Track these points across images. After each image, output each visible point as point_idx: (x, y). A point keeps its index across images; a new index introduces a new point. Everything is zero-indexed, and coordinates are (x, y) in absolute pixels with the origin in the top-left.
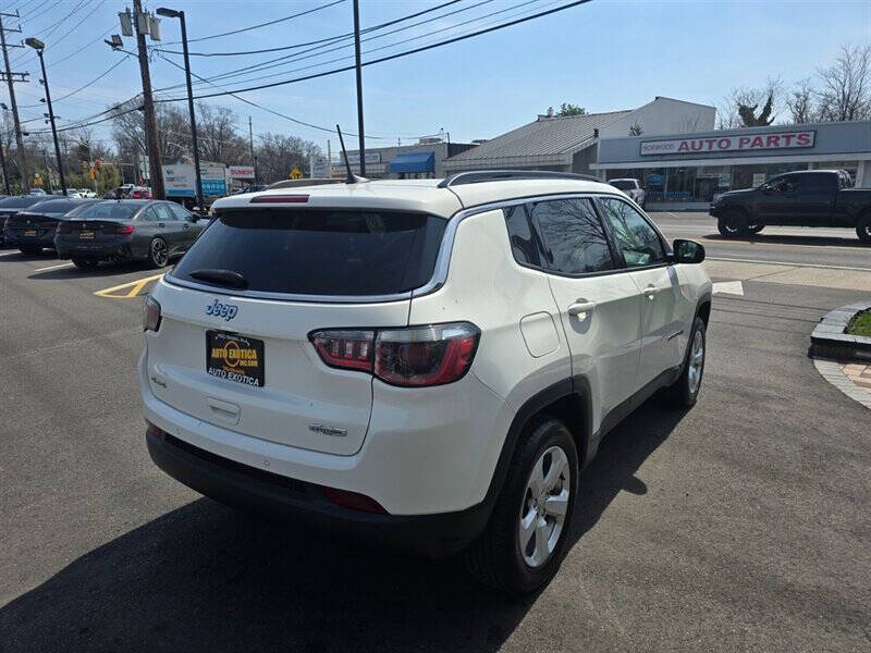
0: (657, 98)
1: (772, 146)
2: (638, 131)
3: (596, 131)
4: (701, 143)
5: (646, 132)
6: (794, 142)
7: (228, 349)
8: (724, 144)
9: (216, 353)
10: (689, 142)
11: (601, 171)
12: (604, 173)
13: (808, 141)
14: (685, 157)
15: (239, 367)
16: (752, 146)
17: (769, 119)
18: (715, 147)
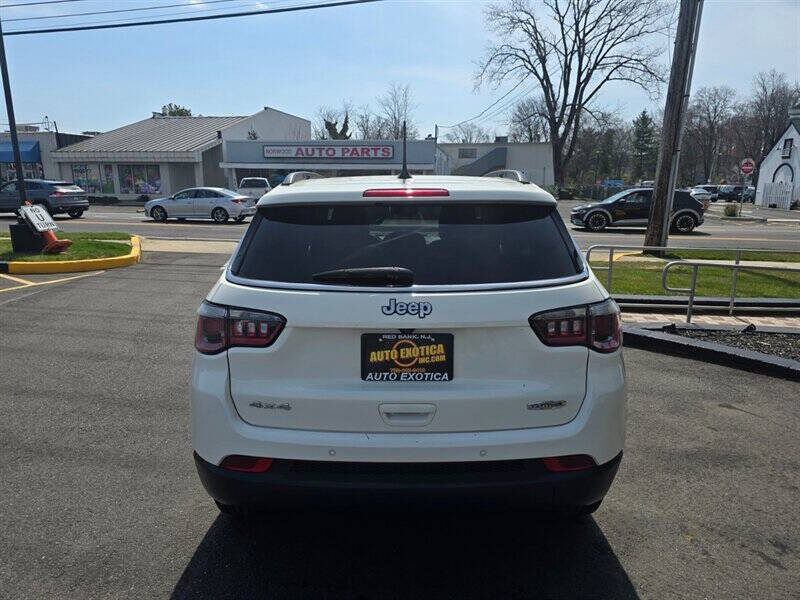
0: (266, 108)
1: (365, 156)
2: (253, 136)
3: (219, 132)
4: (313, 150)
5: (262, 138)
6: (380, 154)
7: (398, 349)
8: (330, 152)
9: (376, 357)
10: (303, 149)
11: (231, 169)
12: (234, 171)
13: (389, 153)
14: (301, 161)
15: (417, 365)
16: (352, 154)
17: (348, 134)
18: (324, 155)
